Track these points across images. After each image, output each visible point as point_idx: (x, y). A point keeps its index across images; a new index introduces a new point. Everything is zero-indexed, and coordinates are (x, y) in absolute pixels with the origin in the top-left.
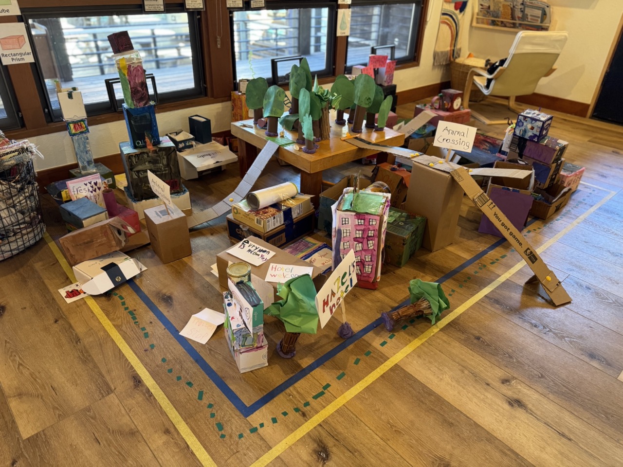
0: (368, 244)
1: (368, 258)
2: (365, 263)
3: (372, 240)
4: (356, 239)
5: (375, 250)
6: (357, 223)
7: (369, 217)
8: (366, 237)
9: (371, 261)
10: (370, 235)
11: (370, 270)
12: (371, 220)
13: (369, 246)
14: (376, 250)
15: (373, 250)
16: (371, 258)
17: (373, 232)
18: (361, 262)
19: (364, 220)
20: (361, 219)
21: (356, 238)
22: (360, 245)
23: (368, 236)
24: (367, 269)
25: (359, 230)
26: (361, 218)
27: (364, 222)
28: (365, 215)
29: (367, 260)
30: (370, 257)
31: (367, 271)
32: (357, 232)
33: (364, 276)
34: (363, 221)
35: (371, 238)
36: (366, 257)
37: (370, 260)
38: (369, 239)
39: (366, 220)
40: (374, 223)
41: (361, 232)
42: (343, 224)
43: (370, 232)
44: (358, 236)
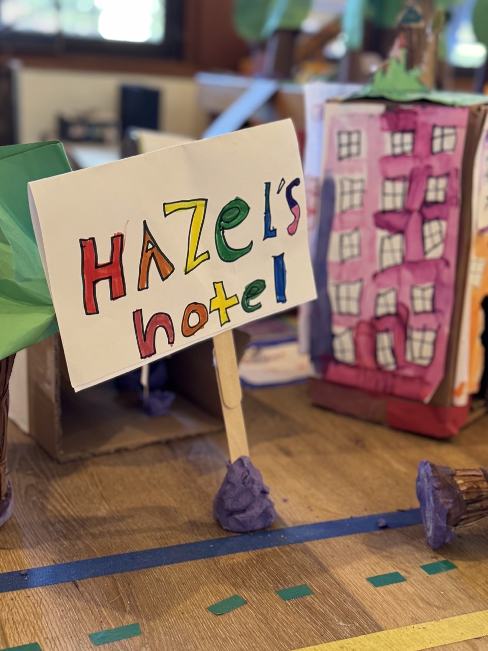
0: (423, 238)
1: (422, 299)
2: (413, 321)
3: (437, 218)
4: (383, 220)
5: (447, 264)
6: (388, 151)
7: (432, 120)
8: (417, 205)
9: (434, 311)
10: (431, 197)
11: (428, 351)
12: (438, 132)
13: (429, 244)
14: (452, 260)
15: (442, 265)
16: (433, 299)
17: (442, 183)
18: (397, 315)
19: (413, 131)
20: (404, 131)
21: (384, 212)
22: (397, 240)
23: (426, 204)
24: (416, 345)
25: (394, 180)
26: (402, 124)
27: (414, 143)
28: (418, 109)
29: (419, 306)
30: (429, 293)
31: (416, 354)
32: (389, 186)
33: (406, 378)
34: (408, 138)
35: (435, 211)
36: (417, 293)
37: (428, 306)
38: (428, 212)
39: (422, 132)
40: (449, 143)
41: (400, 187)
42: (340, 158)
43: (432, 183)
44: (389, 204)
